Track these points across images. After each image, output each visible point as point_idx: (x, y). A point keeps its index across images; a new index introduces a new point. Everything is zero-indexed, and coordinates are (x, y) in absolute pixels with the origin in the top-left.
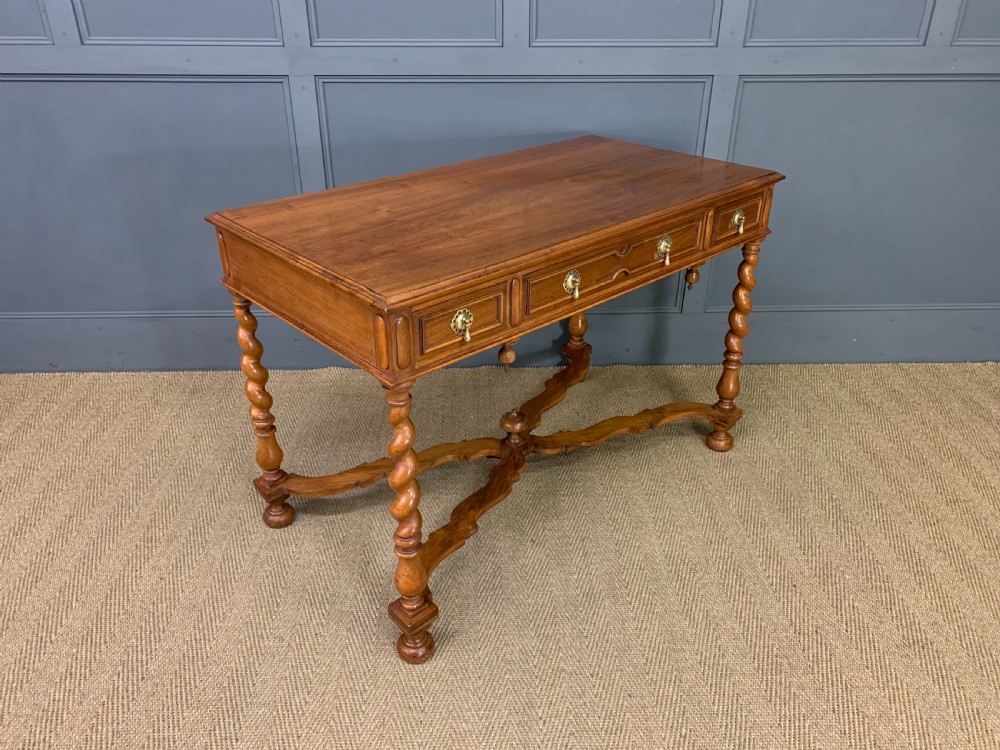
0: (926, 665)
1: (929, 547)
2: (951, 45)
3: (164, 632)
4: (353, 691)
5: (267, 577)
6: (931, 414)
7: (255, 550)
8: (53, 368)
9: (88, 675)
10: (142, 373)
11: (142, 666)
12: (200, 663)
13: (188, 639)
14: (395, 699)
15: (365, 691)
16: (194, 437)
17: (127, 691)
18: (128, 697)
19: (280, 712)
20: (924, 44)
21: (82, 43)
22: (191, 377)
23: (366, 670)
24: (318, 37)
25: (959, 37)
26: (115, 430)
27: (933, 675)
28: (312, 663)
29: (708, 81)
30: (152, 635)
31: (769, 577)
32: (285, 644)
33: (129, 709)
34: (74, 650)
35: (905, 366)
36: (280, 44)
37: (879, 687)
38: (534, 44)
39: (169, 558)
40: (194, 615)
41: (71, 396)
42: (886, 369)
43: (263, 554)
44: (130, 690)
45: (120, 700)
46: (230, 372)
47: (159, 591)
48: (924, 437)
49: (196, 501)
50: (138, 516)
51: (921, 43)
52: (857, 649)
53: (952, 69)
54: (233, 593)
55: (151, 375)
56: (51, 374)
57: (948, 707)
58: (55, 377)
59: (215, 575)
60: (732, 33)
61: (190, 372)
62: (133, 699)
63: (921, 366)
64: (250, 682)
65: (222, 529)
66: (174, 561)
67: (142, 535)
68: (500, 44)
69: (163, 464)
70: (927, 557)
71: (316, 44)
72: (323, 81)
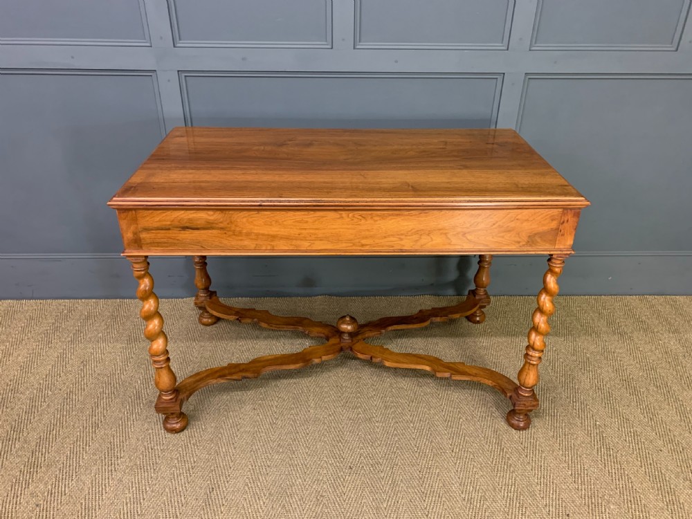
5: (127, 504)
6: (672, 344)
7: (120, 475)
10: (49, 301)
16: (82, 362)
20: (677, 50)
22: (87, 305)
24: (180, 39)
26: (19, 355)
29: (500, 77)
31: (546, 506)
35: (650, 298)
36: (148, 44)
38: (358, 47)
39: (46, 484)
42: (634, 301)
43: (125, 480)
46: (118, 300)
48: (668, 365)
49: (76, 425)
50: (25, 440)
51: (674, 49)
55: (55, 302)
59: (83, 501)
60: (521, 39)
61: (87, 301)
63: (662, 299)
65: (94, 454)
66: (50, 487)
67: (27, 460)
68: (330, 47)
69: (53, 388)
70: (676, 486)
71: (178, 45)
72: (185, 75)
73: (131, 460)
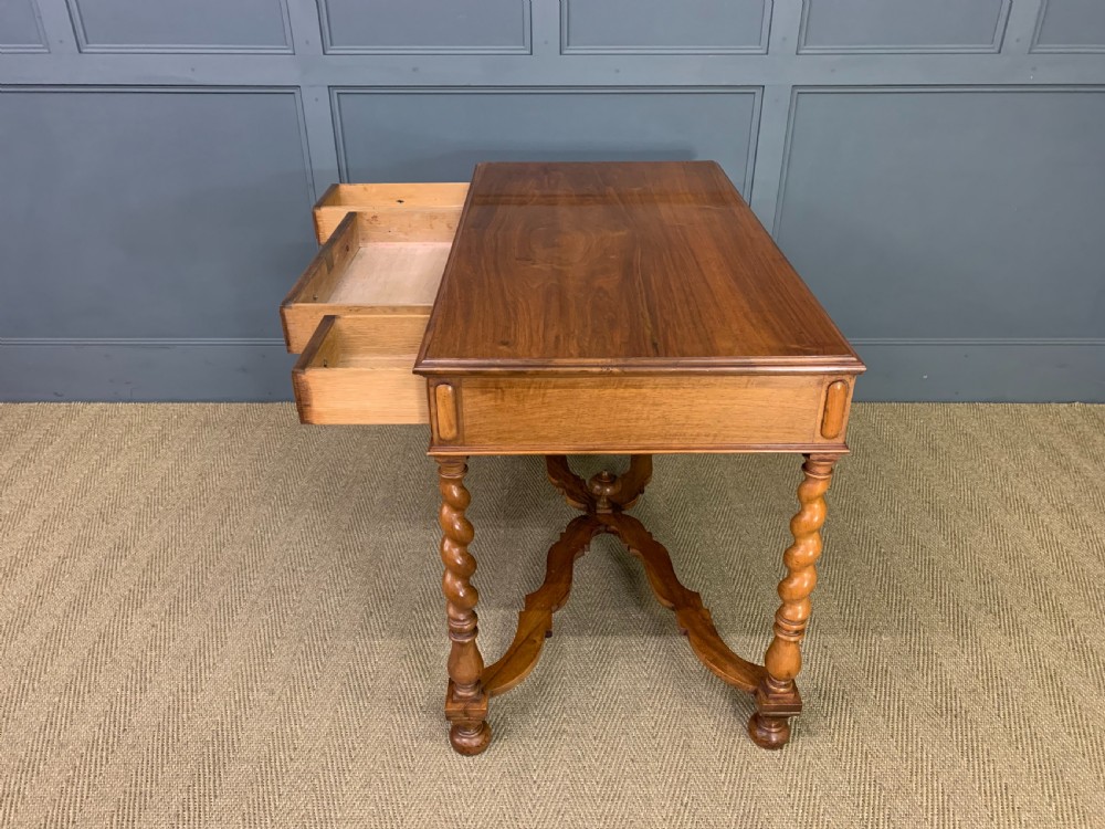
0: (957, 735)
1: (979, 607)
2: (1029, 53)
3: (150, 682)
4: (341, 748)
5: (263, 626)
6: (1003, 460)
7: (253, 597)
8: (58, 398)
9: (68, 726)
10: (153, 405)
11: (125, 717)
12: (185, 715)
13: (175, 690)
14: (384, 758)
15: (355, 749)
17: (107, 743)
18: (107, 749)
19: (264, 769)
20: (999, 52)
21: (80, 52)
22: (203, 409)
23: (357, 726)
24: (332, 45)
25: (1038, 42)
26: (118, 466)
27: (962, 747)
28: (302, 718)
29: (758, 92)
30: (138, 686)
32: (275, 698)
33: (107, 762)
34: (57, 699)
35: (982, 406)
36: (290, 52)
37: (902, 758)
38: (566, 52)
39: (163, 604)
40: (183, 665)
41: (75, 428)
42: (959, 410)
43: (261, 602)
44: (111, 741)
45: (99, 752)
46: (245, 404)
47: (149, 639)
48: (992, 486)
49: (196, 543)
50: (134, 558)
51: (996, 50)
52: (884, 716)
53: (1031, 79)
54: (226, 643)
55: (161, 407)
56: (56, 405)
57: (974, 782)
58: (59, 407)
59: (209, 622)
60: (784, 39)
61: (203, 404)
62: (113, 751)
63: (999, 407)
64: (235, 737)
65: (221, 574)
66: (167, 607)
67: (137, 579)
68: (528, 52)
69: (165, 503)
70: (974, 619)
71: (329, 52)
72: (339, 91)
73: (266, 582)
